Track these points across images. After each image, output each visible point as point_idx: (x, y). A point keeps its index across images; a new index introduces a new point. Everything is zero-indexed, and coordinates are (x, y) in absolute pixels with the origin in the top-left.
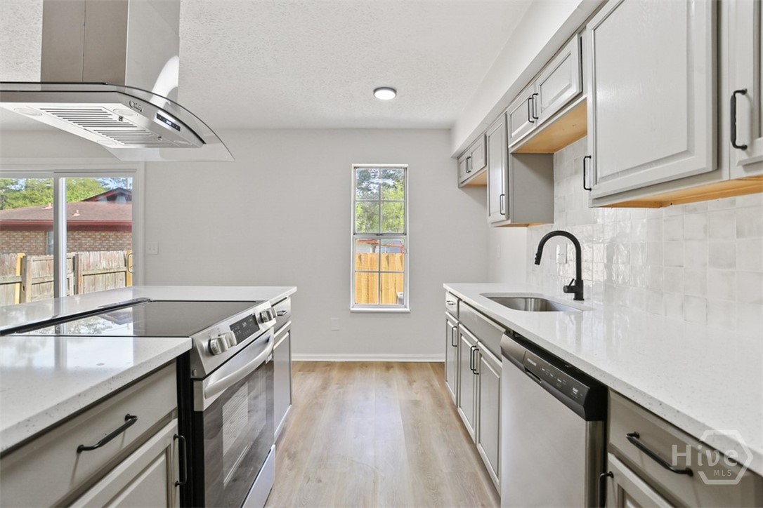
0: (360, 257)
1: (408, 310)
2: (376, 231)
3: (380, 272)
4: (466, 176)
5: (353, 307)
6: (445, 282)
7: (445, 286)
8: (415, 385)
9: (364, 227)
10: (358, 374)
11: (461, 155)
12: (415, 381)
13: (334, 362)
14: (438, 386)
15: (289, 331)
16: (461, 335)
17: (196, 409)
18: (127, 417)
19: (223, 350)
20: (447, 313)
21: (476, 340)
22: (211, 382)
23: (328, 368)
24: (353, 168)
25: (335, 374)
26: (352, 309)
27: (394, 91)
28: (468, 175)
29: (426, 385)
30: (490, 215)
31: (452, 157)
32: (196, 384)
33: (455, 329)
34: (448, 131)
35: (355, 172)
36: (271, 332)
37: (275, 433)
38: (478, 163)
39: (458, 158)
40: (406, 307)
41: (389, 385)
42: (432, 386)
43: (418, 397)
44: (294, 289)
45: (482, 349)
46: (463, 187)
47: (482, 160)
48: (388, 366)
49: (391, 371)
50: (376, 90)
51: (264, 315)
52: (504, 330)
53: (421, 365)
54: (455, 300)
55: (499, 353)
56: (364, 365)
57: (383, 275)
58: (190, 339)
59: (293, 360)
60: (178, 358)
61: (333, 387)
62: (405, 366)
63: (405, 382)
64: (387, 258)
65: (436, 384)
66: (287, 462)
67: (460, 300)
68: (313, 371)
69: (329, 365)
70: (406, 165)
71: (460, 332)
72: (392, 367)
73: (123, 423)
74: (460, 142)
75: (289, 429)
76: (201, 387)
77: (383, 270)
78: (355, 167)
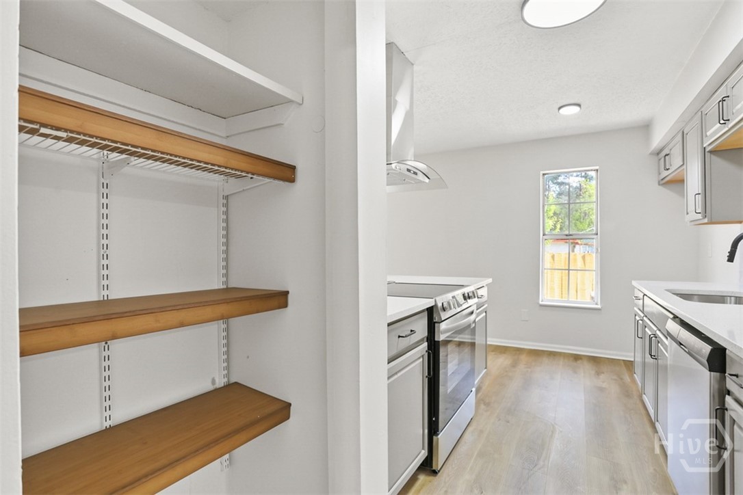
0: (553, 257)
1: (599, 306)
2: (567, 233)
3: (569, 270)
4: (665, 173)
5: (542, 301)
6: (635, 280)
7: (634, 283)
8: (602, 376)
9: (558, 226)
10: (545, 360)
11: (661, 150)
12: (603, 373)
13: (523, 349)
14: (629, 380)
15: (486, 312)
16: (646, 327)
17: (436, 339)
18: (412, 331)
19: (451, 309)
20: (636, 309)
21: (655, 329)
22: (443, 326)
23: (518, 352)
24: (541, 175)
25: (524, 358)
26: (541, 303)
27: (579, 105)
28: (667, 173)
29: (615, 377)
30: (688, 214)
31: (650, 154)
32: (436, 325)
33: (641, 322)
34: (646, 128)
35: (543, 178)
36: (474, 308)
37: (476, 382)
38: (676, 161)
39: (658, 154)
40: (597, 304)
41: (575, 372)
42: (622, 379)
43: (604, 385)
44: (490, 280)
45: (660, 337)
46: (664, 184)
47: (681, 158)
48: (577, 358)
49: (579, 362)
50: (560, 108)
51: (470, 295)
52: (672, 316)
53: (612, 361)
54: (641, 295)
55: (666, 334)
56: (552, 354)
57: (571, 271)
58: (434, 300)
59: (488, 343)
60: (427, 309)
61: (521, 367)
62: (595, 360)
63: (593, 372)
64: (584, 257)
65: (627, 378)
66: (482, 406)
67: (645, 295)
68: (504, 353)
69: (519, 351)
70: (597, 168)
71: (644, 324)
72: (581, 359)
73: (409, 332)
74: (657, 139)
75: (484, 388)
76: (439, 327)
77: (573, 268)
78: (544, 174)
